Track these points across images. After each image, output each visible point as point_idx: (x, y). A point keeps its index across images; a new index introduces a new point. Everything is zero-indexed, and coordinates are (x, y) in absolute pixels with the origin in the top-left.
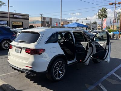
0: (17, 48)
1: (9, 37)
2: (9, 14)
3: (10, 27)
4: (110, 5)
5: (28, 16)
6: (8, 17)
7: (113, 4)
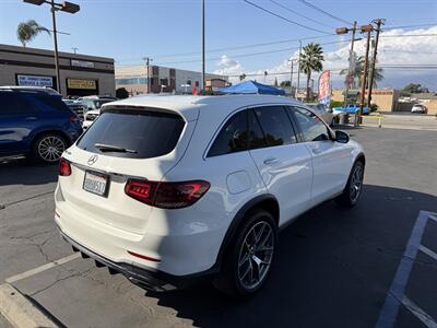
0: (89, 176)
1: (61, 123)
2: (58, 57)
3: (61, 92)
4: (338, 33)
5: (111, 62)
6: (53, 67)
7: (347, 31)
